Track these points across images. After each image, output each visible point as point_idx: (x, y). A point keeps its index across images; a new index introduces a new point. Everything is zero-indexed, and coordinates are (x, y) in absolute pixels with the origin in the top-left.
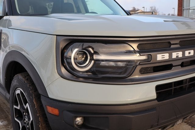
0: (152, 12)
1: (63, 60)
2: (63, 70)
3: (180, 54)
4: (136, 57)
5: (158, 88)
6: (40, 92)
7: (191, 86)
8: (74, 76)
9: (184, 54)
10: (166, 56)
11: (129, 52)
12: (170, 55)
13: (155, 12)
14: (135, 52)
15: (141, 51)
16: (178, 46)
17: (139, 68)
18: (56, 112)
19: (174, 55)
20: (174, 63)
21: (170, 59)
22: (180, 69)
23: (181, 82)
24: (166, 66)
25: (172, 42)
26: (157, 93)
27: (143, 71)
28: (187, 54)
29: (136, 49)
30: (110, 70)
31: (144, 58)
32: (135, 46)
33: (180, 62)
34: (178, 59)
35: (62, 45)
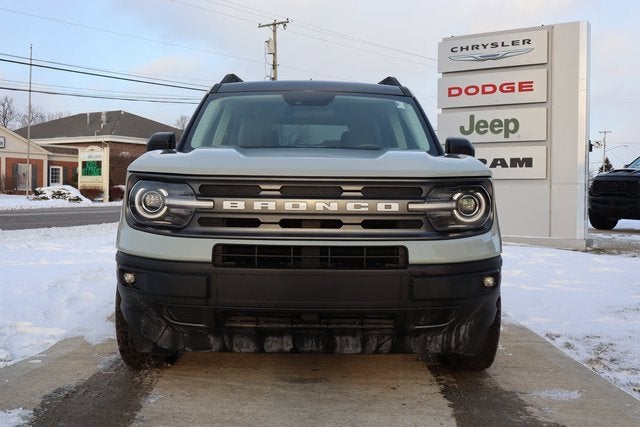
9: (279, 207)
12: (251, 205)
16: (277, 194)
17: (197, 217)
21: (251, 210)
25: (263, 186)
32: (195, 187)
34: (266, 212)
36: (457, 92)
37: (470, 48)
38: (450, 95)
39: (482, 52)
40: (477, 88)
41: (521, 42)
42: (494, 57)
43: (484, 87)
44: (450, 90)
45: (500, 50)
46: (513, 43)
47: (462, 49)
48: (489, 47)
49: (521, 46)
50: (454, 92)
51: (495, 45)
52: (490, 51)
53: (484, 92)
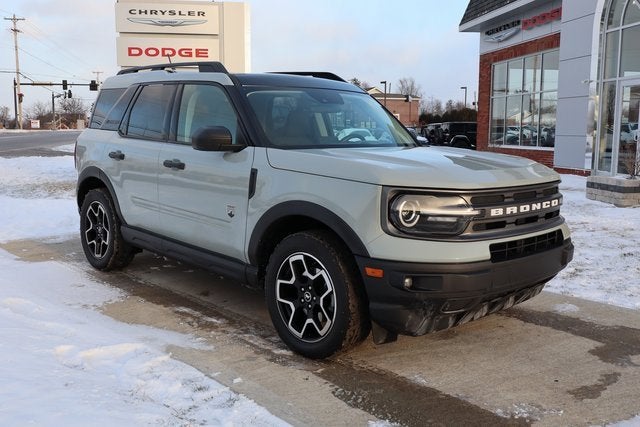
0: (407, 96)
1: (390, 215)
2: (390, 226)
3: (515, 210)
4: (469, 212)
5: (492, 247)
6: (354, 251)
7: (527, 249)
8: (402, 232)
9: (518, 210)
10: (500, 212)
11: (461, 207)
12: (505, 211)
13: (413, 97)
14: (467, 206)
15: (475, 204)
16: (512, 200)
17: (472, 224)
18: (379, 273)
19: (509, 210)
20: (508, 220)
21: (505, 215)
22: (513, 227)
23: (515, 242)
24: (499, 224)
25: (506, 195)
26: (492, 254)
27: (476, 228)
28: (522, 209)
29: (470, 203)
30: (438, 226)
31: (476, 213)
32: (468, 199)
33: (513, 220)
34: (512, 215)
35: (390, 196)
36: (137, 52)
37: (149, 12)
38: (130, 54)
39: (160, 17)
40: (157, 50)
41: (196, 14)
42: (172, 24)
43: (163, 50)
44: (130, 49)
45: (177, 17)
46: (189, 13)
47: (140, 12)
48: (167, 13)
49: (196, 17)
50: (134, 52)
51: (172, 13)
52: (167, 17)
53: (163, 55)
